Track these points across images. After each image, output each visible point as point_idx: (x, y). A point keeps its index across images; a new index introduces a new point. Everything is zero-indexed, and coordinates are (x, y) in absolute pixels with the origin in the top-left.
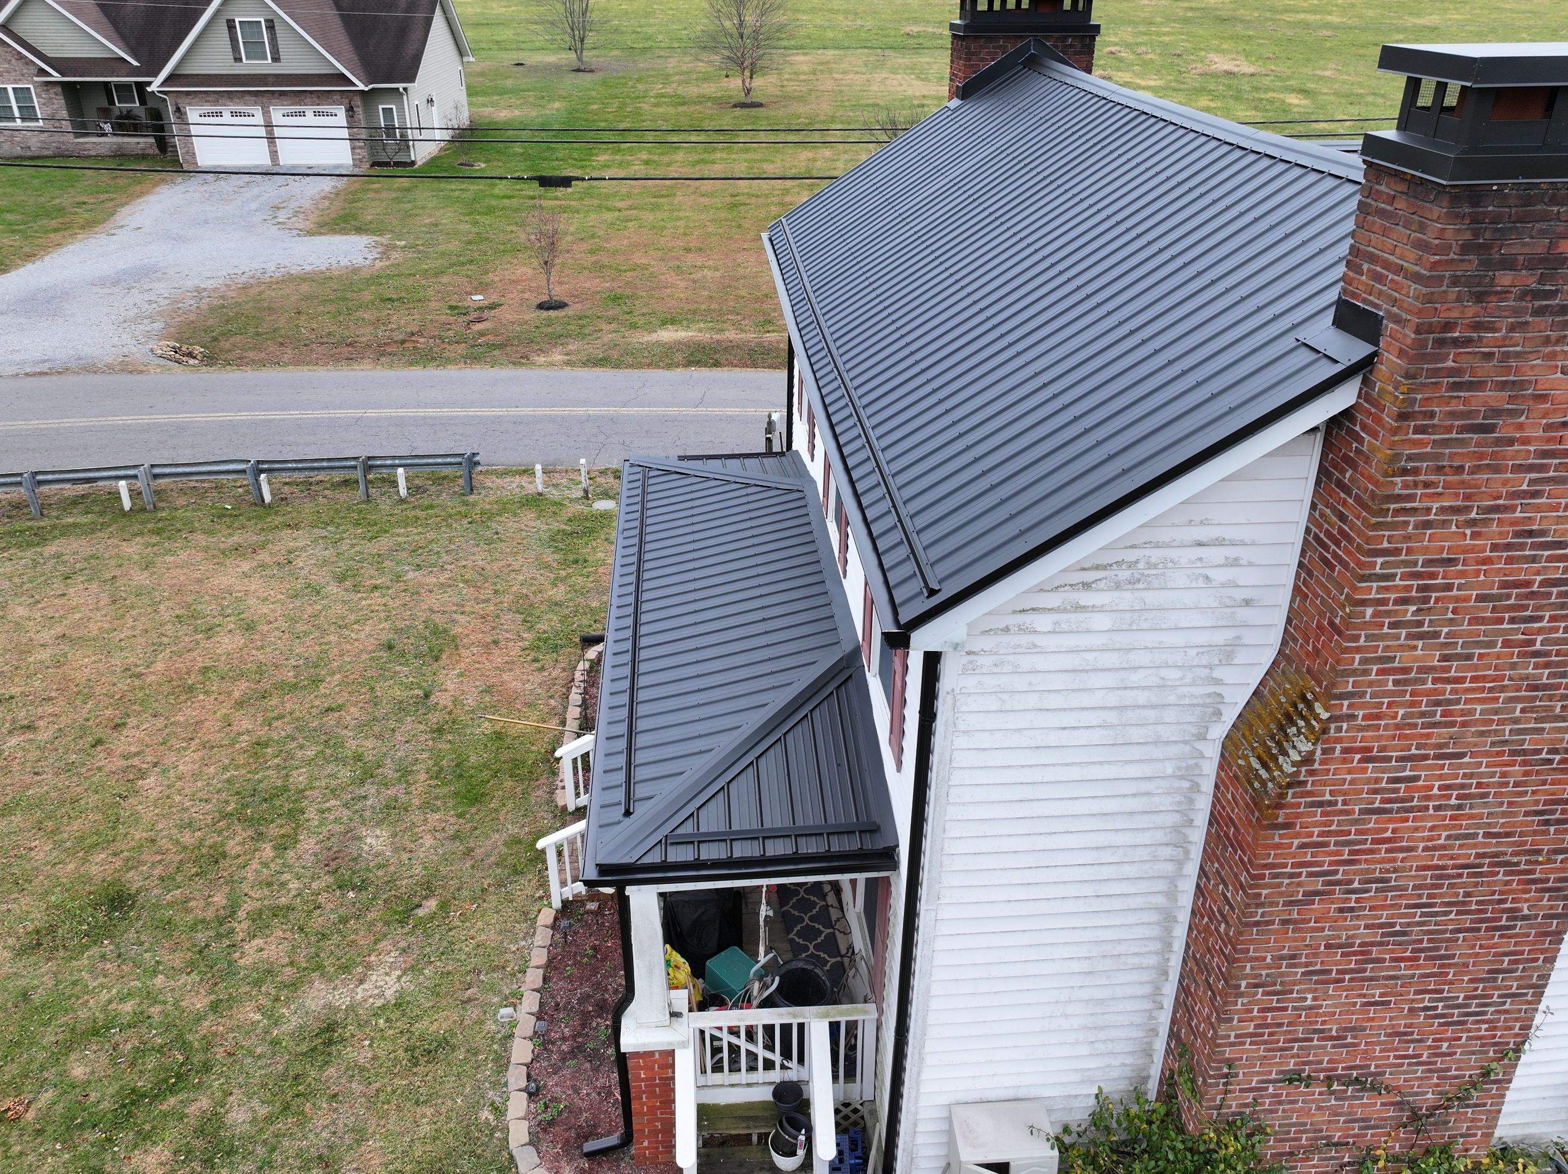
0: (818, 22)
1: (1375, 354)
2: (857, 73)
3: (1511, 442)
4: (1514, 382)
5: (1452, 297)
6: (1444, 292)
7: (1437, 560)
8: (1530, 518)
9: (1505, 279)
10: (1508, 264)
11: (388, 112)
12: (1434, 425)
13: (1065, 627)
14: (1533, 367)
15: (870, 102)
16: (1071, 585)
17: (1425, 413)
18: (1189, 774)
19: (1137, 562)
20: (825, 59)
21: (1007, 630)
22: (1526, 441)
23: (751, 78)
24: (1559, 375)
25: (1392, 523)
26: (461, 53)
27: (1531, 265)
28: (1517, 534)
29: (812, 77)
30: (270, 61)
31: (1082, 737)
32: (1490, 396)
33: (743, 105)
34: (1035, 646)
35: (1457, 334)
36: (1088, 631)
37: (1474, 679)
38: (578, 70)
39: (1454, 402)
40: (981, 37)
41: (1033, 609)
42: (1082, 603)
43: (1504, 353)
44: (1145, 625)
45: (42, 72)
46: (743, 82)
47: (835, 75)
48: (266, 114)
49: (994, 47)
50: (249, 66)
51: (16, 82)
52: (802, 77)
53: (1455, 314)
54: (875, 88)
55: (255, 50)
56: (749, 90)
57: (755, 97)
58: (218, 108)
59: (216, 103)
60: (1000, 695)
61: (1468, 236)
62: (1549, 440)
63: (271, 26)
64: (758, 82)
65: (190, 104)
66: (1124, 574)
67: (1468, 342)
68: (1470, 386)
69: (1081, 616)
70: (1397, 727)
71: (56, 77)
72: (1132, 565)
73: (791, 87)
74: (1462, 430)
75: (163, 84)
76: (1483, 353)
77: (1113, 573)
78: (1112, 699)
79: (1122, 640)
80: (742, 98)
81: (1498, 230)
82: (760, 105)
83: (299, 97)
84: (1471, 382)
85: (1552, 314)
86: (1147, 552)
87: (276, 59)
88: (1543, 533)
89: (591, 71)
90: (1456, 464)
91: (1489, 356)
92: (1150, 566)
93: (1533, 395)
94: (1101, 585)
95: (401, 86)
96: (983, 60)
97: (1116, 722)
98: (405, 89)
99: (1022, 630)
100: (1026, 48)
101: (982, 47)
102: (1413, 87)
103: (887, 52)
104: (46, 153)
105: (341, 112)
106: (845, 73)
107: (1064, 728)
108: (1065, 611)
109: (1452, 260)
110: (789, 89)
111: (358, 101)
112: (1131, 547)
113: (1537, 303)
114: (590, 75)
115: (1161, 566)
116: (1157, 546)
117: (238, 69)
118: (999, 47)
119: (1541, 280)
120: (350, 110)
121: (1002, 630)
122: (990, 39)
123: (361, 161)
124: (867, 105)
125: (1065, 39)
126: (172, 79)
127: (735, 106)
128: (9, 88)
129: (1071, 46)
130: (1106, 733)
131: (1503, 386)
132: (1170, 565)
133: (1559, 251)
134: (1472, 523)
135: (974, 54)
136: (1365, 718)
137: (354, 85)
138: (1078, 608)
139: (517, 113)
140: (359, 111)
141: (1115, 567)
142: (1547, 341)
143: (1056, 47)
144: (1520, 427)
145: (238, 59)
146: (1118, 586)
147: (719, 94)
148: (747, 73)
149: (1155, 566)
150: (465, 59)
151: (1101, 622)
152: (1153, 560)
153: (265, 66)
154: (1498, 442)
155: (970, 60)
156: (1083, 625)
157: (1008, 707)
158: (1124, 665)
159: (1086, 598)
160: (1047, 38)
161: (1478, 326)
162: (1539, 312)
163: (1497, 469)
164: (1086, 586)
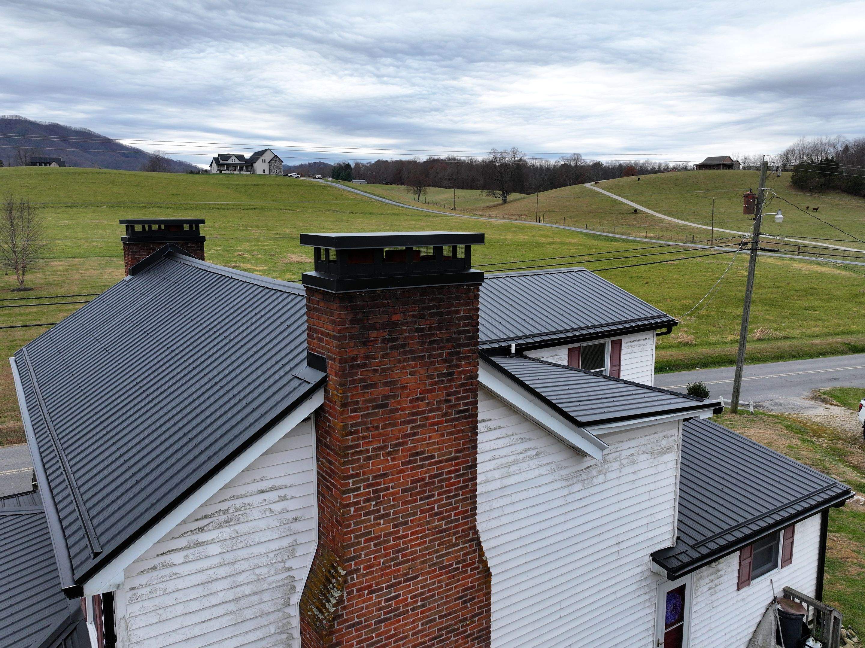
0: (69, 244)
1: (326, 377)
2: (94, 269)
3: (397, 410)
4: (390, 382)
5: (352, 345)
6: (348, 343)
7: (378, 475)
8: (415, 446)
9: (373, 334)
10: (373, 327)
12: (359, 408)
13: (192, 557)
14: (397, 373)
15: (102, 284)
16: (191, 531)
17: (354, 402)
18: (284, 630)
19: (229, 509)
20: (74, 263)
21: (155, 568)
22: (403, 409)
23: (23, 274)
24: (409, 376)
25: (352, 460)
27: (384, 326)
28: (412, 455)
29: (65, 273)
31: (215, 625)
32: (381, 390)
33: (19, 290)
34: (175, 574)
35: (359, 362)
36: (207, 557)
37: (412, 534)
39: (366, 395)
40: (140, 244)
41: (170, 551)
42: (200, 541)
43: (382, 368)
44: (240, 545)
46: (18, 277)
47: (80, 271)
49: (147, 249)
52: (59, 273)
53: (355, 353)
54: (106, 277)
56: (22, 282)
57: (26, 285)
60: (158, 612)
61: (352, 316)
62: (413, 407)
64: (28, 277)
66: (222, 518)
67: (365, 365)
68: (372, 386)
69: (201, 549)
70: (382, 569)
72: (226, 511)
73: (52, 279)
74: (374, 408)
76: (373, 369)
77: (215, 519)
78: (230, 596)
79: (229, 557)
80: (18, 286)
81: (363, 313)
82: (31, 289)
84: (371, 384)
85: (398, 348)
86: (233, 502)
88: (423, 452)
90: (375, 425)
91: (376, 371)
92: (237, 510)
93: (401, 387)
94: (210, 527)
96: (142, 255)
97: (235, 609)
99: (165, 566)
100: (166, 248)
101: (141, 249)
102: (317, 252)
103: (112, 259)
106: (87, 270)
107: (203, 622)
108: (190, 548)
109: (348, 328)
110: (50, 280)
112: (223, 501)
113: (390, 344)
115: (243, 509)
116: (238, 497)
118: (151, 248)
119: (390, 333)
121: (152, 569)
122: (145, 245)
125: (187, 244)
127: (13, 291)
129: (191, 247)
130: (230, 617)
131: (386, 384)
132: (248, 507)
133: (393, 320)
134: (390, 454)
135: (136, 252)
136: (364, 569)
138: (198, 544)
141: (216, 515)
142: (399, 361)
143: (183, 248)
144: (399, 403)
146: (220, 526)
147: (2, 285)
148: (20, 272)
149: (240, 510)
151: (214, 549)
152: (238, 506)
154: (391, 411)
155: (134, 255)
156: (203, 554)
157: (164, 618)
158: (233, 572)
159: (202, 537)
160: (178, 244)
161: (367, 357)
162: (393, 348)
163: (394, 425)
164: (201, 530)
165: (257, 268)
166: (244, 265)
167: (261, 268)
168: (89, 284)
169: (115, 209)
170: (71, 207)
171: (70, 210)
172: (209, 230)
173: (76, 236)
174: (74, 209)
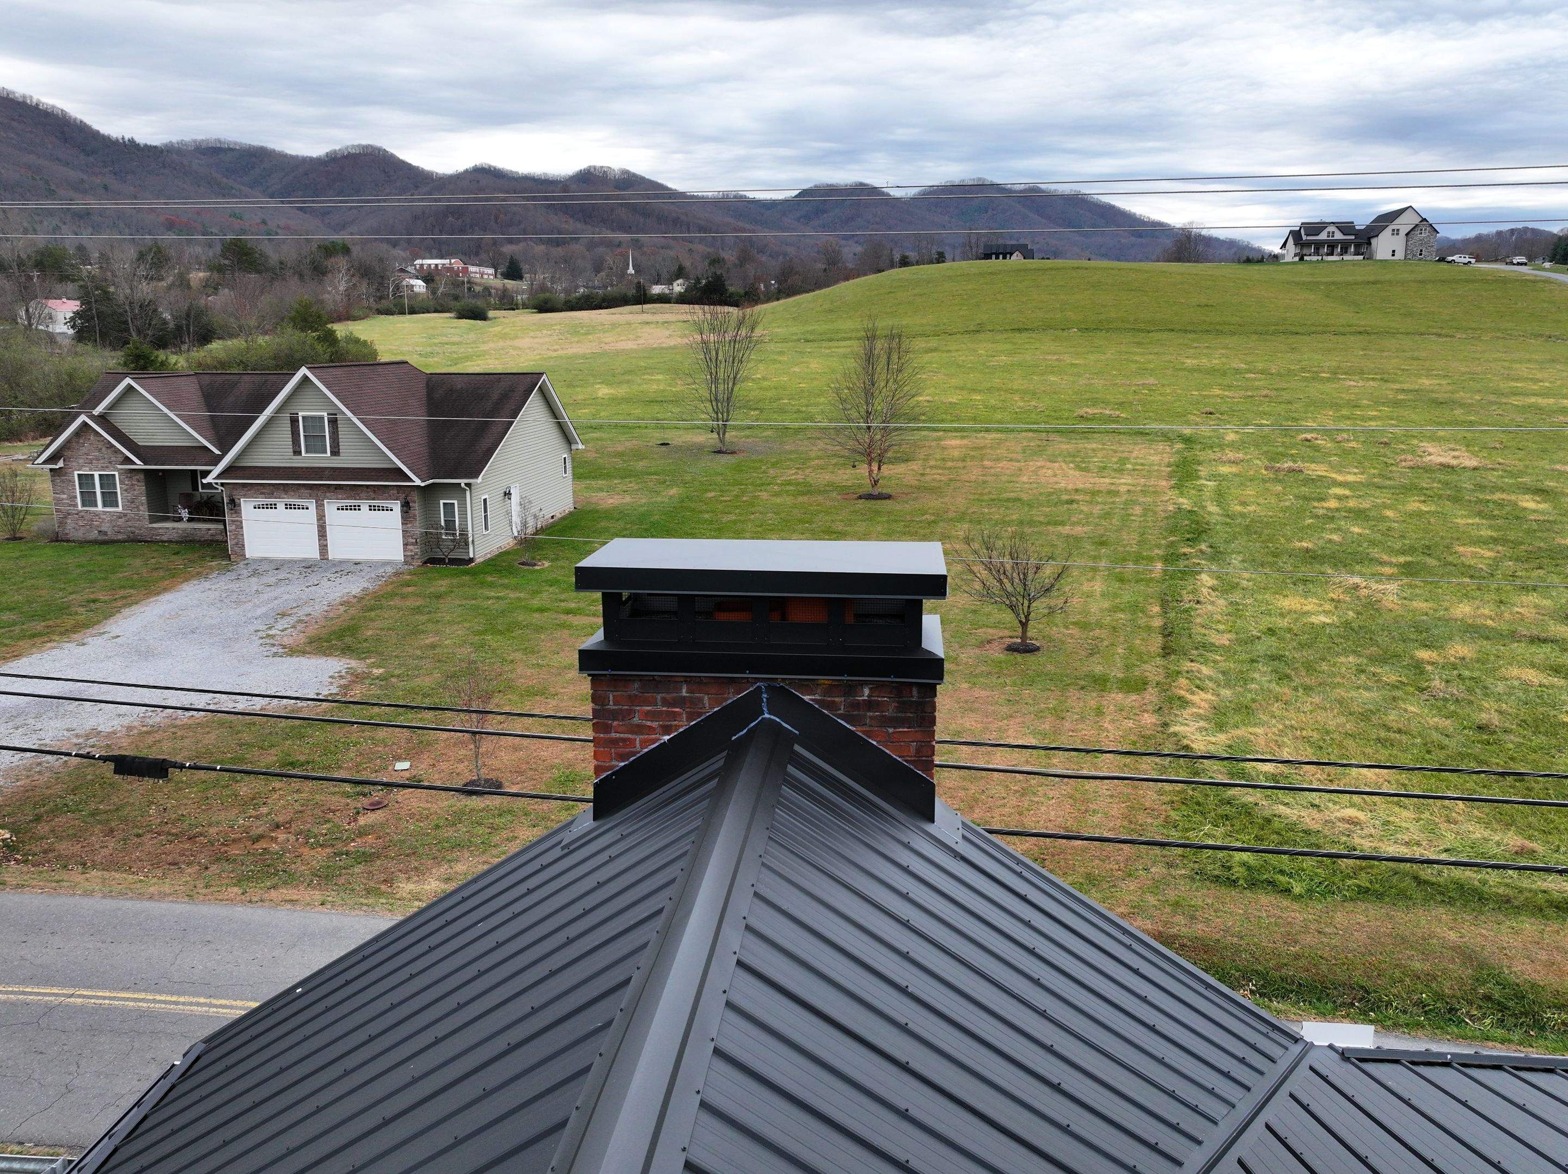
0: (993, 402)
2: (1011, 460)
11: (449, 508)
15: (1012, 495)
20: (981, 442)
23: (879, 468)
26: (568, 440)
29: (960, 464)
30: (329, 454)
33: (869, 497)
38: (719, 452)
40: (627, 680)
45: (128, 461)
46: (871, 472)
47: (986, 463)
48: (320, 507)
49: (665, 702)
50: (308, 459)
51: (103, 469)
52: (950, 464)
54: (1025, 479)
55: (315, 443)
56: (876, 482)
57: (883, 489)
58: (272, 501)
59: (271, 495)
63: (333, 422)
64: (886, 473)
65: (245, 496)
71: (139, 464)
73: (935, 476)
75: (218, 477)
80: (868, 489)
82: (888, 497)
83: (354, 492)
87: (335, 452)
89: (733, 453)
95: (462, 482)
96: (639, 729)
98: (468, 485)
100: (748, 708)
101: (633, 700)
103: (1052, 437)
104: (120, 537)
105: (397, 506)
106: (998, 460)
110: (928, 478)
111: (415, 497)
114: (729, 457)
117: (297, 462)
118: (681, 702)
120: (406, 506)
122: (656, 685)
123: (412, 557)
124: (1008, 500)
125: (850, 689)
126: (229, 471)
127: (860, 497)
128: (96, 474)
129: (870, 705)
135: (614, 715)
137: (410, 480)
139: (628, 499)
140: (416, 507)
143: (831, 706)
145: (297, 452)
147: (849, 483)
148: (875, 464)
150: (574, 447)
153: (324, 459)
155: (607, 729)
160: (807, 687)
165: (1340, 478)
166: (1313, 466)
167: (1351, 478)
168: (990, 493)
169: (1091, 334)
170: (1019, 330)
171: (1017, 335)
172: (1255, 379)
173: (1010, 386)
174: (1024, 335)
